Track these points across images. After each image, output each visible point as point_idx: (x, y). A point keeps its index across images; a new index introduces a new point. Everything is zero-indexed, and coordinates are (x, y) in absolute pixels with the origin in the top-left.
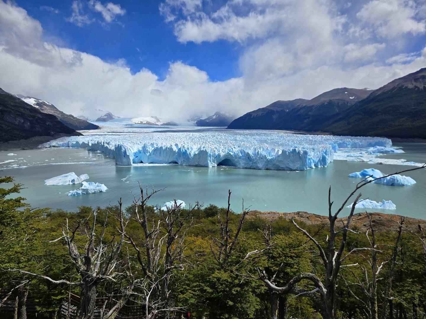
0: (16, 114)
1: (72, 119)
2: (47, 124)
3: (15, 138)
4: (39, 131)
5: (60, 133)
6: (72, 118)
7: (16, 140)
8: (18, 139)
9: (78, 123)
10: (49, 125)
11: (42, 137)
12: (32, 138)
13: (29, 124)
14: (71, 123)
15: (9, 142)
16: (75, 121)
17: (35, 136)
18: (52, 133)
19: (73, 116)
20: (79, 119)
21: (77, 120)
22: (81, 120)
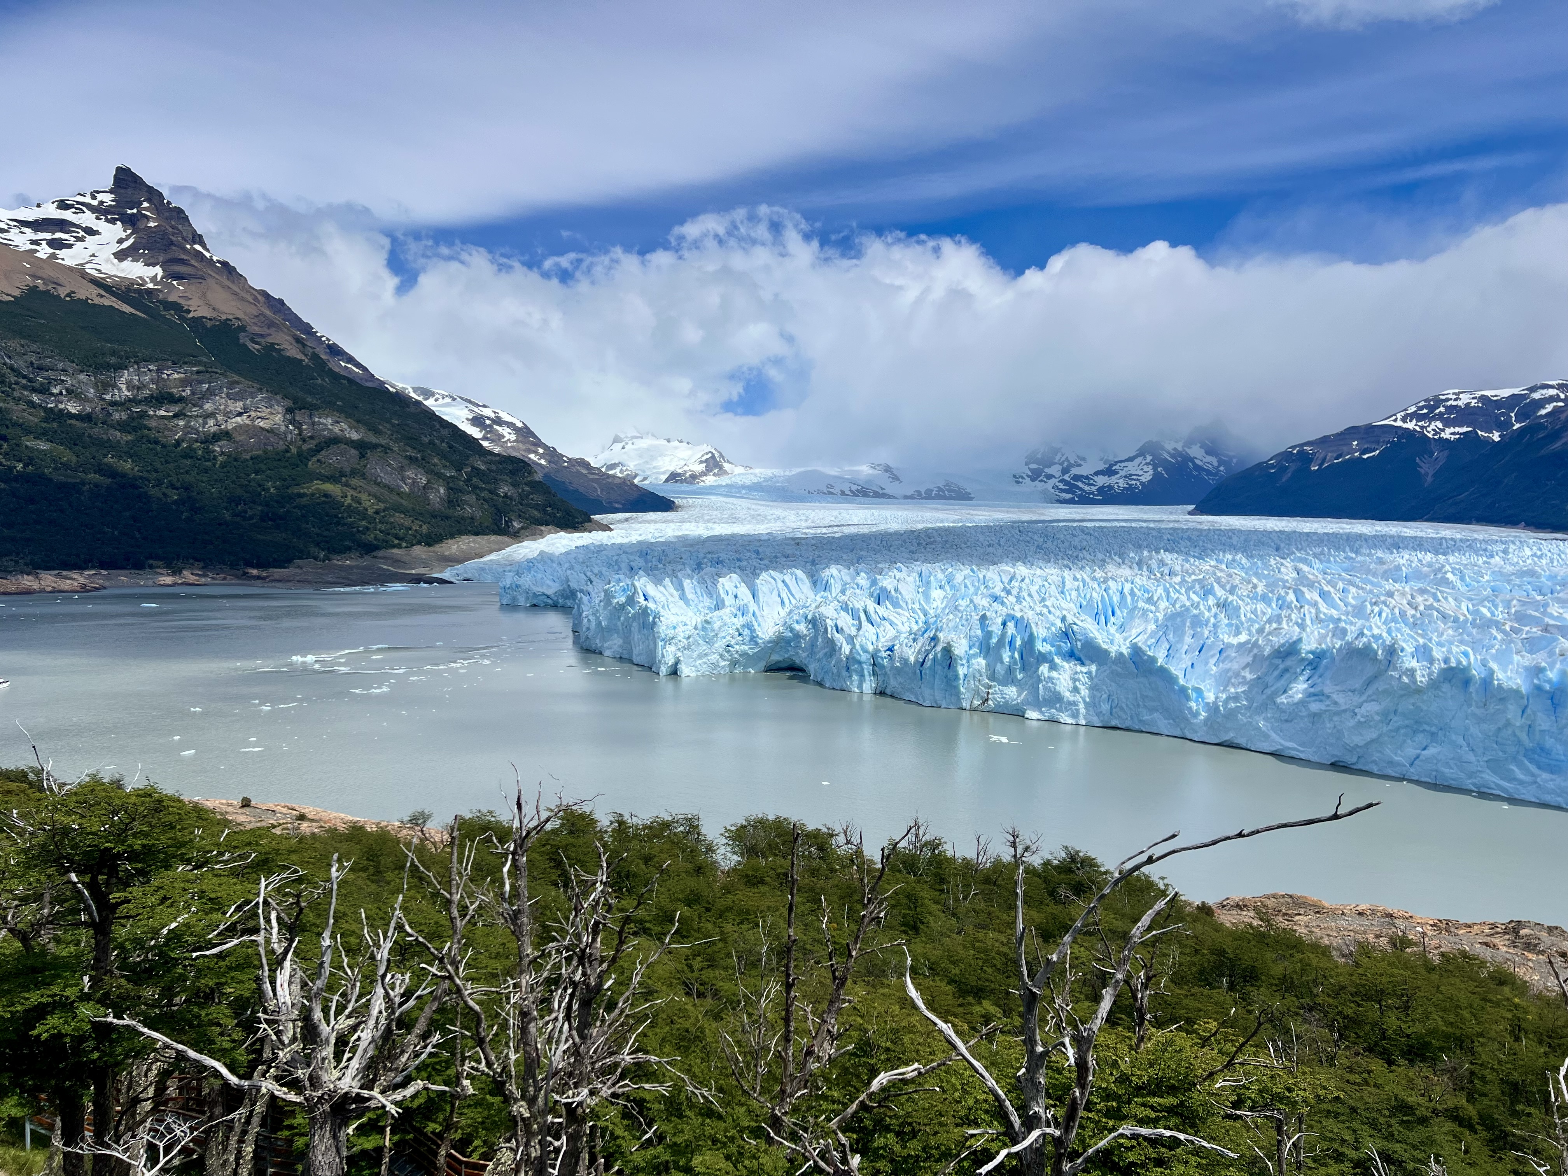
0: (406, 456)
1: (585, 475)
2: (501, 492)
3: (396, 542)
4: (472, 518)
5: (542, 525)
6: (585, 472)
7: (399, 546)
8: (404, 544)
9: (602, 490)
10: (506, 496)
11: (478, 538)
12: (450, 541)
13: (442, 491)
14: (581, 490)
15: (375, 553)
16: (593, 480)
17: (461, 533)
18: (515, 524)
19: (586, 465)
20: (609, 476)
21: (602, 478)
22: (614, 476)
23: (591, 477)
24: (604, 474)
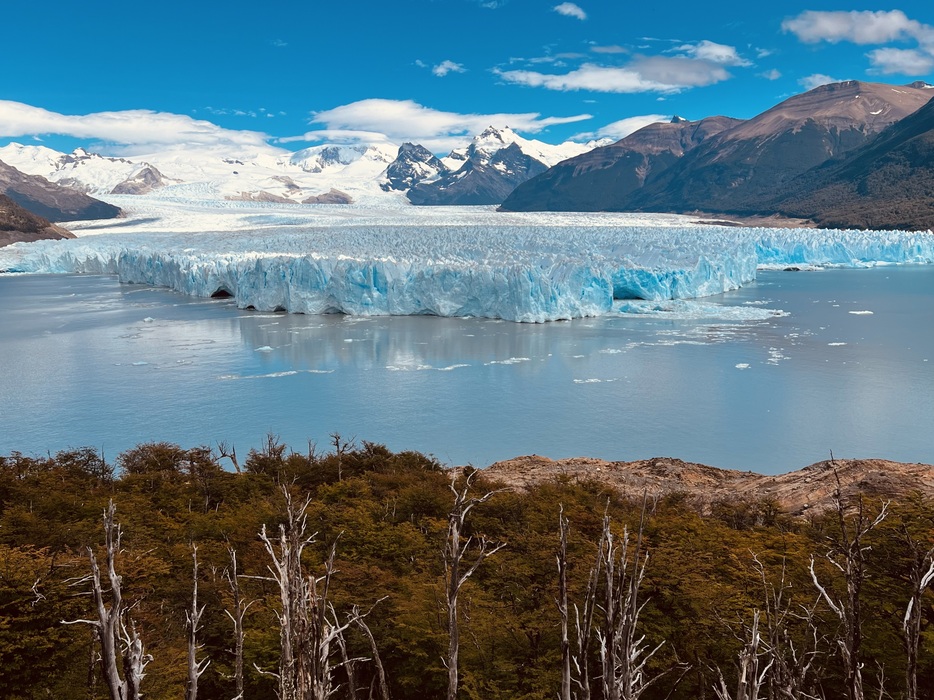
1: (43, 189)
6: (43, 186)
9: (59, 201)
14: (41, 201)
16: (51, 193)
19: (44, 181)
20: (64, 189)
21: (58, 190)
22: (68, 190)
23: (49, 190)
24: (60, 188)
